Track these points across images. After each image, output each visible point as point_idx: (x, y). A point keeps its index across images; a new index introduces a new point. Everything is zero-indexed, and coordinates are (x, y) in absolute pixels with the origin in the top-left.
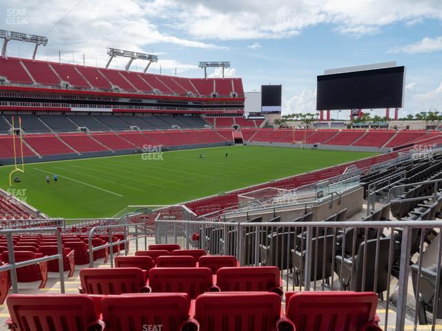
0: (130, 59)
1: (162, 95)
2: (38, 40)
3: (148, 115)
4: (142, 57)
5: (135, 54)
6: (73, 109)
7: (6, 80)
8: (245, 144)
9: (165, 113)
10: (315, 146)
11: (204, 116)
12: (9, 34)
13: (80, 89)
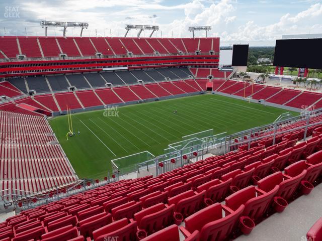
0: (140, 30)
1: (160, 55)
2: (83, 25)
3: (151, 69)
4: (148, 28)
5: (143, 27)
6: (104, 69)
7: (66, 55)
8: (213, 93)
9: (162, 66)
10: (260, 102)
11: (190, 67)
12: (67, 23)
13: (107, 57)
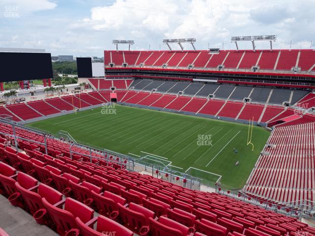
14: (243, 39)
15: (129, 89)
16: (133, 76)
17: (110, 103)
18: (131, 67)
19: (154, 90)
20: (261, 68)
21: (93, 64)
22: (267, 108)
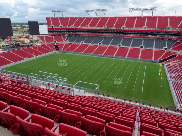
4: (147, 9)
5: (142, 9)
13: (108, 28)
14: (137, 10)
15: (65, 42)
16: (66, 34)
17: (56, 51)
18: (65, 27)
19: (83, 42)
20: (148, 27)
21: (39, 26)
22: (155, 51)
